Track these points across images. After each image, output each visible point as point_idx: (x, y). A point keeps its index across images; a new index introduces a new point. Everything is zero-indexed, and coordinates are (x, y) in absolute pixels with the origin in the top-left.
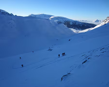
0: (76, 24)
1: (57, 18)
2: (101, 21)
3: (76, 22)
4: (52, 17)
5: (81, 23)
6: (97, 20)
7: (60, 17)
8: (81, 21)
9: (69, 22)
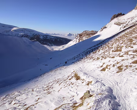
0: (47, 38)
1: (23, 31)
2: (73, 35)
3: (47, 36)
4: (15, 29)
5: (53, 37)
6: (70, 33)
7: (26, 29)
8: (52, 34)
9: (39, 36)
